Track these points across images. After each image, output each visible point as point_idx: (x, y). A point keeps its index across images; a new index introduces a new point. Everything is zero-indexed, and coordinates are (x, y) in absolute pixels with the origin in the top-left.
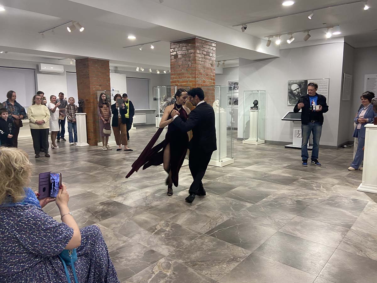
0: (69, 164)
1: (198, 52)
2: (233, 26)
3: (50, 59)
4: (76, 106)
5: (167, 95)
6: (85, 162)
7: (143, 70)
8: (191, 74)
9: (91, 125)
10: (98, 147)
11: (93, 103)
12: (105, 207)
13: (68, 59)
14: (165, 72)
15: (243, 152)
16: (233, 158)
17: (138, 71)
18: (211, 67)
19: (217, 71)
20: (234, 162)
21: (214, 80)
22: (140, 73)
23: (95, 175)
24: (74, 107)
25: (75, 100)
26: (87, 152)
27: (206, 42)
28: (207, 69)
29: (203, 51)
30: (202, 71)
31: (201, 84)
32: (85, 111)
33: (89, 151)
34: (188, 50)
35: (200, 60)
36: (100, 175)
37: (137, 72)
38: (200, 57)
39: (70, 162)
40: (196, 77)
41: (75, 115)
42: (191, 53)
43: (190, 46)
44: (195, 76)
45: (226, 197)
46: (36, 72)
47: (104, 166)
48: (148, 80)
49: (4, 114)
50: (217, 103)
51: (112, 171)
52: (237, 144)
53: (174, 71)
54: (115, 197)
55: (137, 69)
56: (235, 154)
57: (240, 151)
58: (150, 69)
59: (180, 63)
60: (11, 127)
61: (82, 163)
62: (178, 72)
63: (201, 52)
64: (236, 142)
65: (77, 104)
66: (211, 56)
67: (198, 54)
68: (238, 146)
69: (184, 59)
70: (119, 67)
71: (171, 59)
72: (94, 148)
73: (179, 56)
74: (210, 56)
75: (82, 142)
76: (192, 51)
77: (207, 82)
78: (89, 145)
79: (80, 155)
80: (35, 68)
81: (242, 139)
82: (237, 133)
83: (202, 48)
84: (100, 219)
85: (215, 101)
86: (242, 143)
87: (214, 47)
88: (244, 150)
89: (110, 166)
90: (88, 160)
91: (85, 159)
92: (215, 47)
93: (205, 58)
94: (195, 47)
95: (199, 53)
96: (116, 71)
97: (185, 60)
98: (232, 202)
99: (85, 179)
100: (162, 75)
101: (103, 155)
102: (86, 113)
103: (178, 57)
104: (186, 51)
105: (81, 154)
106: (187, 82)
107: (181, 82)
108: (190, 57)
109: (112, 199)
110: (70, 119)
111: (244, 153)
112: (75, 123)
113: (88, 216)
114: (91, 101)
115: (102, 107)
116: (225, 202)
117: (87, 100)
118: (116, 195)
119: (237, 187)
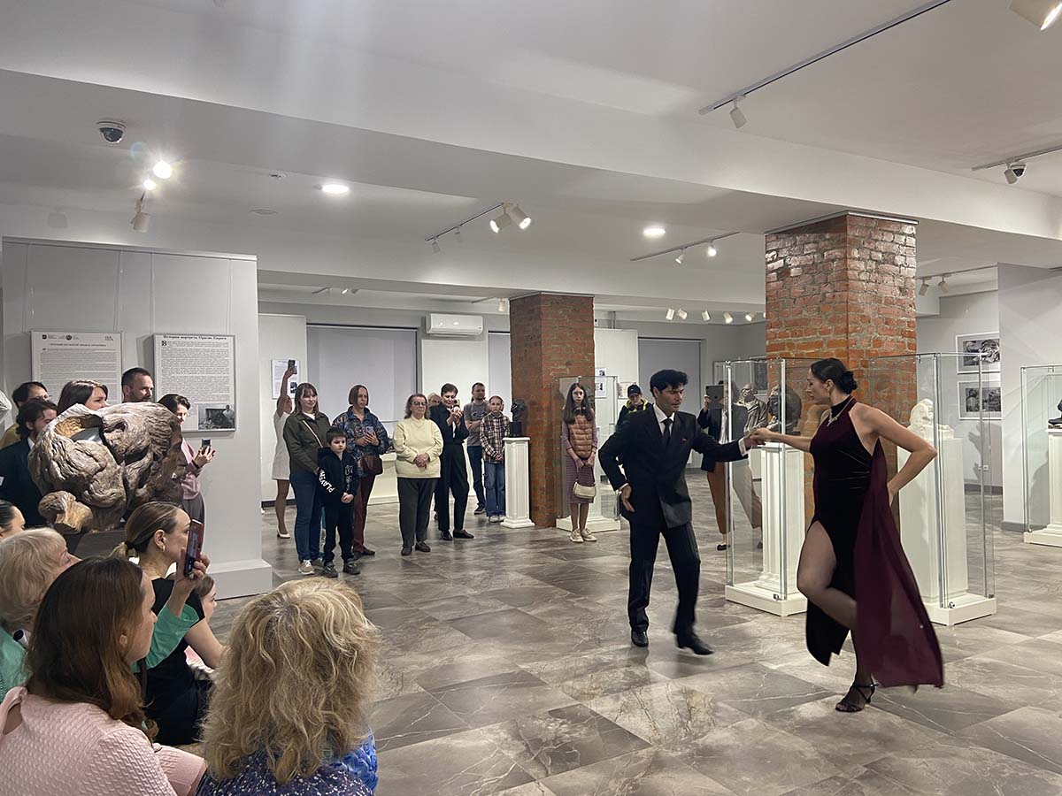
0: (479, 578)
1: (856, 254)
2: (974, 169)
3: (451, 302)
4: (507, 420)
5: (756, 383)
6: (521, 576)
7: (684, 316)
8: (832, 321)
9: (541, 470)
10: (558, 531)
11: (549, 409)
12: (564, 728)
13: (495, 299)
14: (749, 318)
15: (1027, 573)
16: (992, 596)
17: (671, 318)
18: (901, 297)
19: (923, 306)
20: (999, 608)
21: (911, 335)
22: (677, 324)
23: (544, 619)
24: (502, 421)
25: (505, 403)
26: (527, 546)
27: (881, 223)
28: (886, 303)
29: (872, 250)
30: (869, 311)
31: (867, 351)
32: (528, 433)
33: (532, 542)
34: (821, 252)
35: (863, 277)
36: (555, 620)
37: (668, 324)
38: (863, 267)
39: (483, 572)
40: (850, 330)
41: (503, 442)
42: (833, 261)
43: (828, 239)
44: (847, 329)
45: (976, 742)
46: (420, 334)
47: (569, 590)
48: (700, 342)
49: (337, 443)
50: (926, 408)
51: (591, 608)
52: (1004, 545)
53: (777, 316)
54: (593, 696)
55: (668, 315)
56: (998, 581)
57: (1016, 572)
58: (706, 313)
59: (797, 290)
60: (350, 474)
61: (513, 576)
62: (791, 318)
63: (865, 254)
64: (1000, 537)
65: (508, 414)
66: (902, 265)
67: (856, 262)
68: (1007, 551)
69: (811, 277)
70: (619, 311)
71: (767, 283)
72: (546, 534)
73: (793, 272)
74: (897, 266)
75: (517, 516)
76: (837, 253)
77: (887, 345)
78: (533, 524)
79: (509, 553)
80: (418, 325)
81: (1022, 529)
82: (1002, 506)
83: (869, 243)
84: (549, 769)
85: (920, 404)
86: (1023, 541)
87: (909, 235)
88: (1033, 568)
89: (585, 593)
90: (528, 569)
91: (520, 566)
92: (912, 235)
93: (878, 272)
94: (844, 241)
95: (859, 259)
96: (613, 322)
97: (813, 283)
98: (998, 765)
99: (514, 627)
100: (740, 328)
101: (568, 556)
102: (529, 439)
103: (789, 273)
104: (815, 256)
105: (512, 549)
106: (820, 345)
107: (800, 347)
108: (828, 272)
109: (584, 703)
110: (489, 453)
111: (1031, 579)
112: (502, 463)
113: (515, 752)
114: (545, 406)
115: (573, 422)
116: (973, 764)
117: (533, 403)
118: (596, 692)
119: (1017, 708)
